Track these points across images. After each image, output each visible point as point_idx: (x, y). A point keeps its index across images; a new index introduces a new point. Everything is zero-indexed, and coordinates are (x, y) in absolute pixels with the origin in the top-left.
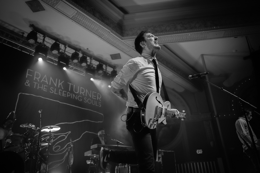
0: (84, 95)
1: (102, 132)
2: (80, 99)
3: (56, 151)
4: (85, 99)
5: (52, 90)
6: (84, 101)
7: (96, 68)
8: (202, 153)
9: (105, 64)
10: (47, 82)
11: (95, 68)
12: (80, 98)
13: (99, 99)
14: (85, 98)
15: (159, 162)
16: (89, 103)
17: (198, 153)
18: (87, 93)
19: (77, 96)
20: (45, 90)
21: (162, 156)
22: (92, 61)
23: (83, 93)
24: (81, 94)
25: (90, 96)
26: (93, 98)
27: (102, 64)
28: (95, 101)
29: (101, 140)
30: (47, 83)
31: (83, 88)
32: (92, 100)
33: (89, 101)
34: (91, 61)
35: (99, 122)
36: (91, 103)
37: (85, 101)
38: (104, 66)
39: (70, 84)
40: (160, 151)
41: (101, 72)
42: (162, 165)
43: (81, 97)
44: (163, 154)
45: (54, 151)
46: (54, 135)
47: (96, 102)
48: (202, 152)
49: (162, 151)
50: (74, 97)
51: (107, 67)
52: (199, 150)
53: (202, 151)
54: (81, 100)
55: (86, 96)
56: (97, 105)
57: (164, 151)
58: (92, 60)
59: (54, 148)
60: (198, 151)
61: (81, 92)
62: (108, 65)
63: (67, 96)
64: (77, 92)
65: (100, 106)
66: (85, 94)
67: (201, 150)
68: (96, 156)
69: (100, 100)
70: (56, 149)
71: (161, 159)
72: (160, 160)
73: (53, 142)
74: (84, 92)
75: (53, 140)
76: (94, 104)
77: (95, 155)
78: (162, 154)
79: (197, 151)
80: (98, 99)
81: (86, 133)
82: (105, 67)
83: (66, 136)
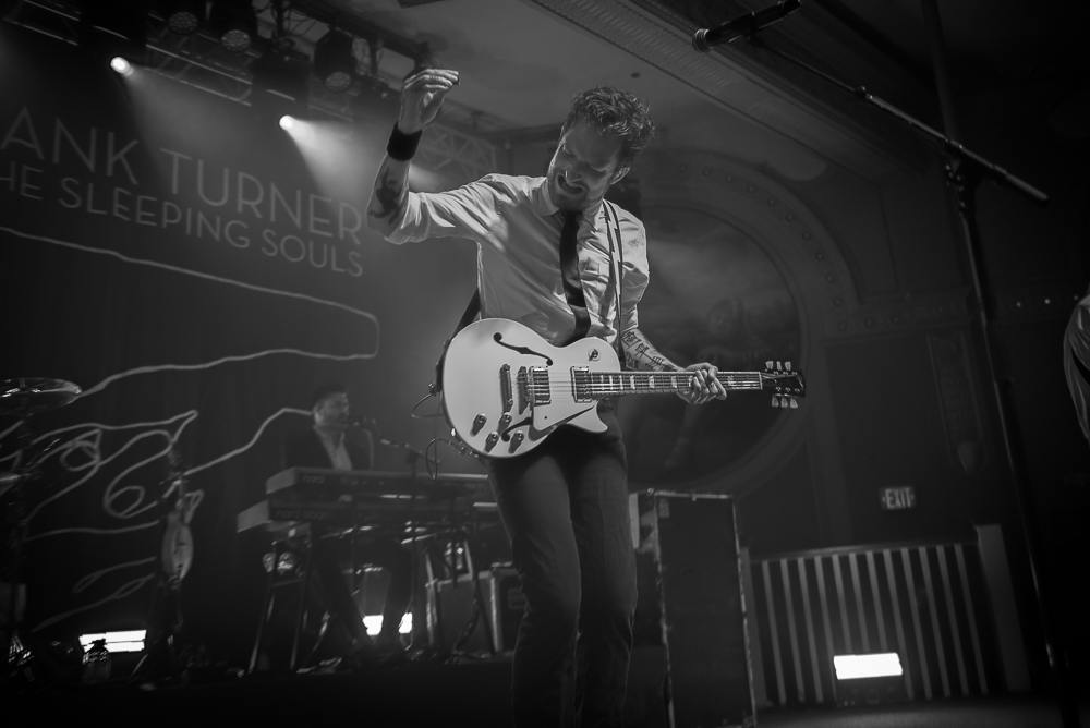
0: (259, 215)
1: (339, 405)
2: (242, 238)
3: (121, 515)
4: (269, 235)
5: (70, 191)
6: (264, 250)
7: (312, 59)
8: (909, 504)
9: (361, 36)
10: (35, 146)
11: (307, 57)
12: (235, 231)
13: (346, 233)
14: (266, 231)
15: (644, 551)
16: (294, 260)
17: (890, 506)
18: (278, 200)
19: (218, 219)
20: (29, 191)
21: (661, 521)
22: (288, 18)
23: (253, 204)
24: (240, 209)
25: (298, 221)
26: (312, 230)
27: (348, 34)
28: (325, 247)
29: (329, 447)
30: (41, 156)
31: (253, 178)
32: (311, 244)
33: (293, 249)
34: (280, 20)
35: (353, 357)
36: (301, 258)
37: (270, 249)
38: (360, 49)
39: (176, 155)
40: (652, 496)
41: (338, 79)
42: (660, 568)
43: (245, 226)
44: (666, 513)
45: (113, 513)
46: (104, 431)
47: (333, 249)
48: (912, 502)
49: (662, 493)
50: (204, 226)
51: (378, 54)
52: (896, 493)
53: (911, 492)
54: (243, 243)
55: (273, 219)
56: (338, 266)
57: (672, 494)
58: (286, 14)
59: (108, 500)
60: (892, 495)
61: (241, 201)
62: (380, 43)
63: (164, 226)
64: (218, 199)
65: (356, 270)
66: (264, 207)
67: (907, 490)
68: (297, 532)
69: (357, 242)
70: (120, 504)
71: (655, 534)
72: (654, 544)
73: (102, 467)
74: (259, 201)
75: (103, 458)
76: (318, 259)
77: (292, 523)
78: (658, 511)
79: (884, 494)
80: (342, 236)
81: (285, 414)
82: (367, 52)
83: (173, 433)
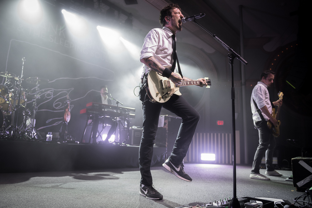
0: (91, 47)
3: (57, 108)
4: (92, 52)
5: (51, 38)
10: (45, 28)
12: (85, 50)
15: (164, 128)
16: (97, 58)
17: (218, 124)
19: (82, 47)
20: (42, 37)
21: (169, 122)
25: (99, 49)
26: (102, 52)
27: (114, 9)
30: (45, 30)
32: (101, 55)
35: (108, 80)
36: (99, 58)
37: (93, 55)
38: (116, 13)
40: (167, 116)
42: (167, 131)
45: (55, 108)
46: (54, 90)
47: (106, 57)
48: (223, 124)
49: (170, 116)
50: (79, 49)
51: (120, 14)
52: (220, 122)
53: (223, 122)
56: (107, 60)
59: (54, 105)
61: (87, 44)
62: (121, 12)
70: (56, 106)
71: (167, 125)
72: (166, 127)
73: (53, 98)
75: (53, 96)
78: (168, 120)
79: (218, 122)
80: (108, 54)
82: (118, 14)
83: (68, 92)
